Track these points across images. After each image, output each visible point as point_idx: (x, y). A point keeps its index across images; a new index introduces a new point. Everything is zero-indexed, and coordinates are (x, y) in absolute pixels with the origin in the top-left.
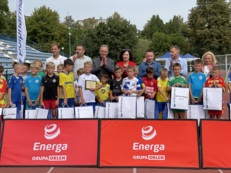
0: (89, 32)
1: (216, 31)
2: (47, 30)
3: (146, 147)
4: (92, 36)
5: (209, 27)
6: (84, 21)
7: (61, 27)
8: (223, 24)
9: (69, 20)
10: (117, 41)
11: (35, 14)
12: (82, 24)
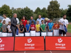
0: (18, 12)
1: (55, 12)
2: (6, 11)
3: (29, 45)
4: (19, 13)
5: (53, 11)
6: (17, 9)
7: (10, 10)
8: (57, 10)
9: (13, 8)
10: (27, 14)
11: (2, 6)
12: (17, 10)
